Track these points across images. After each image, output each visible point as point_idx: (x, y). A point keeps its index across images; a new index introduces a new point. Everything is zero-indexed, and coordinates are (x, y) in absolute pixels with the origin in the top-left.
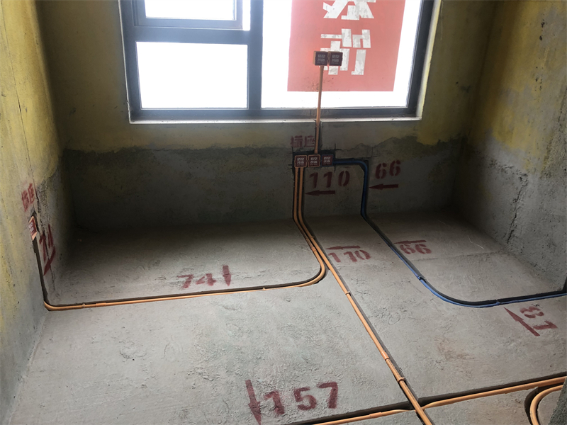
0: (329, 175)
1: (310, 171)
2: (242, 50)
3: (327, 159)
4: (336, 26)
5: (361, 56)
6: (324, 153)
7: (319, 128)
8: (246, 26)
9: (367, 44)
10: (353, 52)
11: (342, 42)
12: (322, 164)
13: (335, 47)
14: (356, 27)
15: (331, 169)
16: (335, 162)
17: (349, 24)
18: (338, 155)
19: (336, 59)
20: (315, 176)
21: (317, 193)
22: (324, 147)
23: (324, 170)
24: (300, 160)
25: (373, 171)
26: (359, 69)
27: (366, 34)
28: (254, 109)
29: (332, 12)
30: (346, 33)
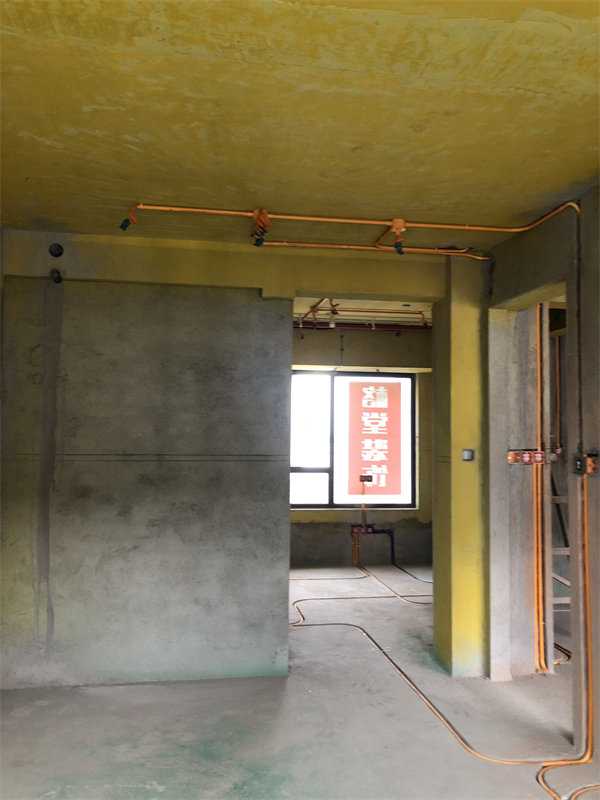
2: (327, 475)
3: (370, 530)
4: (369, 464)
5: (383, 478)
6: (368, 526)
7: (364, 513)
8: (327, 466)
9: (386, 471)
10: (379, 475)
11: (373, 471)
12: (367, 533)
13: (369, 474)
14: (379, 464)
15: (372, 535)
16: (375, 532)
17: (375, 463)
18: (376, 528)
19: (369, 479)
22: (369, 522)
23: (369, 536)
24: (356, 530)
26: (383, 484)
27: (384, 467)
28: (331, 504)
29: (367, 457)
30: (374, 467)
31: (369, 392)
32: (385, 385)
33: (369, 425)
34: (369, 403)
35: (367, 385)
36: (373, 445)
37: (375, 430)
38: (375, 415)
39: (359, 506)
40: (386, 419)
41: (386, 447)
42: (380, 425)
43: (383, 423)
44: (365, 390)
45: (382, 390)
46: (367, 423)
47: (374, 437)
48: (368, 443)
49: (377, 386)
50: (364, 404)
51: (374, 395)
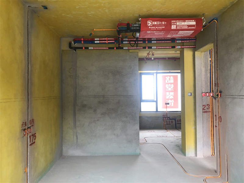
0: (169, 121)
1: (166, 120)
2: (155, 103)
3: (169, 119)
4: (168, 99)
5: (172, 103)
6: (168, 118)
7: (167, 114)
8: (155, 100)
9: (173, 102)
10: (171, 103)
11: (169, 101)
12: (168, 119)
13: (168, 102)
14: (171, 99)
15: (169, 120)
16: (170, 119)
17: (170, 99)
19: (168, 104)
20: (167, 121)
21: (167, 124)
22: (168, 116)
23: (168, 121)
24: (164, 119)
25: (177, 121)
26: (172, 105)
27: (173, 100)
28: (157, 111)
29: (167, 98)
30: (170, 100)
31: (168, 78)
32: (173, 76)
33: (168, 88)
34: (168, 82)
35: (167, 76)
36: (169, 94)
37: (170, 89)
38: (170, 85)
39: (165, 112)
40: (173, 86)
41: (173, 94)
42: (171, 88)
43: (172, 87)
44: (166, 78)
45: (172, 77)
46: (167, 87)
47: (169, 91)
48: (168, 93)
49: (170, 76)
50: (166, 82)
51: (169, 79)
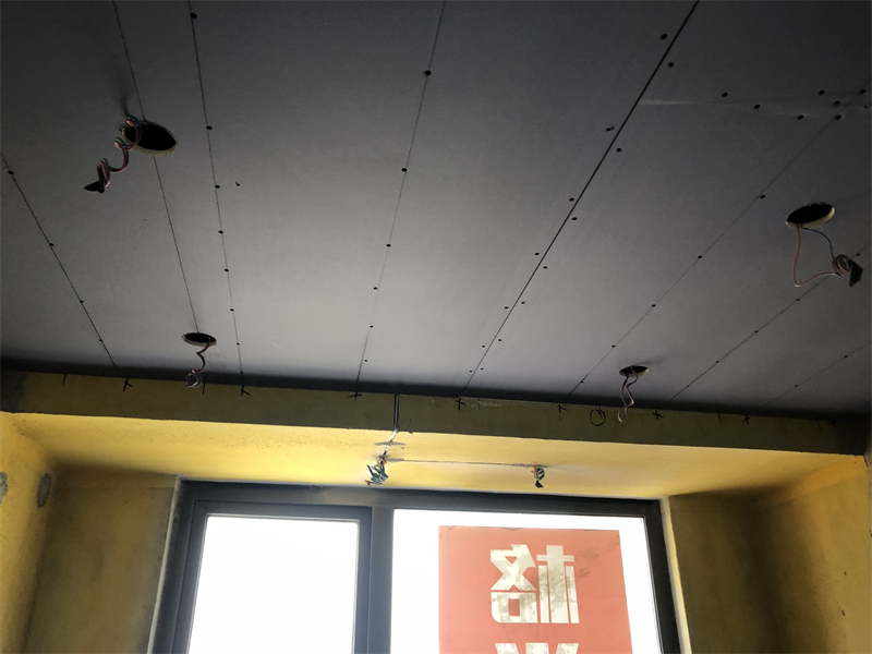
31: (512, 565)
32: (566, 540)
34: (514, 608)
35: (508, 538)
44: (498, 556)
45: (555, 556)
49: (538, 542)
50: (499, 613)
51: (532, 576)
